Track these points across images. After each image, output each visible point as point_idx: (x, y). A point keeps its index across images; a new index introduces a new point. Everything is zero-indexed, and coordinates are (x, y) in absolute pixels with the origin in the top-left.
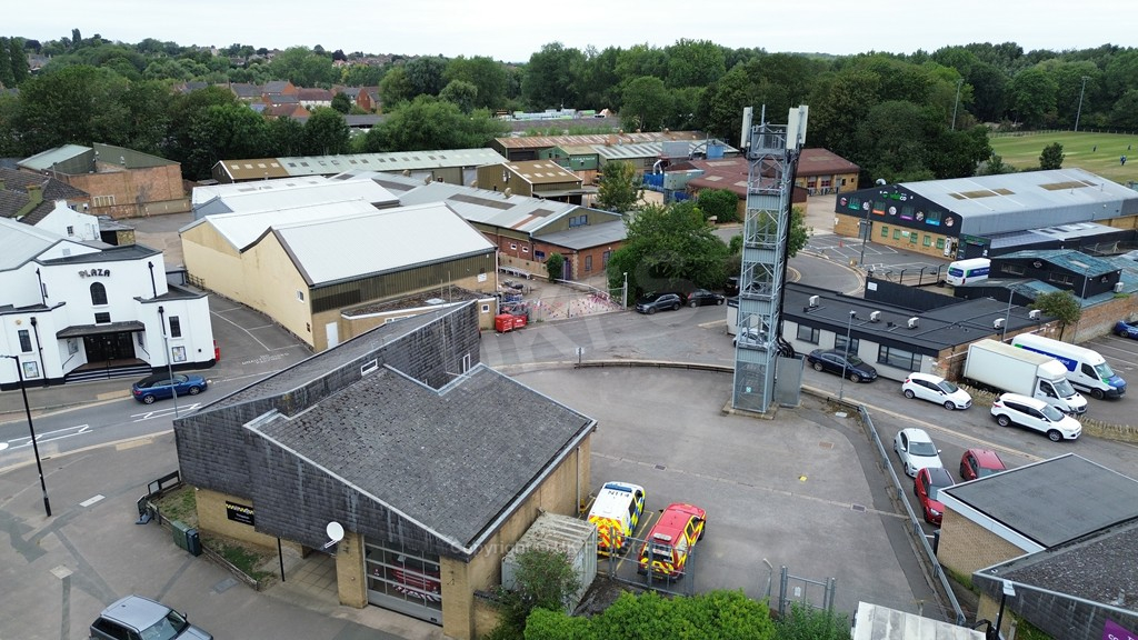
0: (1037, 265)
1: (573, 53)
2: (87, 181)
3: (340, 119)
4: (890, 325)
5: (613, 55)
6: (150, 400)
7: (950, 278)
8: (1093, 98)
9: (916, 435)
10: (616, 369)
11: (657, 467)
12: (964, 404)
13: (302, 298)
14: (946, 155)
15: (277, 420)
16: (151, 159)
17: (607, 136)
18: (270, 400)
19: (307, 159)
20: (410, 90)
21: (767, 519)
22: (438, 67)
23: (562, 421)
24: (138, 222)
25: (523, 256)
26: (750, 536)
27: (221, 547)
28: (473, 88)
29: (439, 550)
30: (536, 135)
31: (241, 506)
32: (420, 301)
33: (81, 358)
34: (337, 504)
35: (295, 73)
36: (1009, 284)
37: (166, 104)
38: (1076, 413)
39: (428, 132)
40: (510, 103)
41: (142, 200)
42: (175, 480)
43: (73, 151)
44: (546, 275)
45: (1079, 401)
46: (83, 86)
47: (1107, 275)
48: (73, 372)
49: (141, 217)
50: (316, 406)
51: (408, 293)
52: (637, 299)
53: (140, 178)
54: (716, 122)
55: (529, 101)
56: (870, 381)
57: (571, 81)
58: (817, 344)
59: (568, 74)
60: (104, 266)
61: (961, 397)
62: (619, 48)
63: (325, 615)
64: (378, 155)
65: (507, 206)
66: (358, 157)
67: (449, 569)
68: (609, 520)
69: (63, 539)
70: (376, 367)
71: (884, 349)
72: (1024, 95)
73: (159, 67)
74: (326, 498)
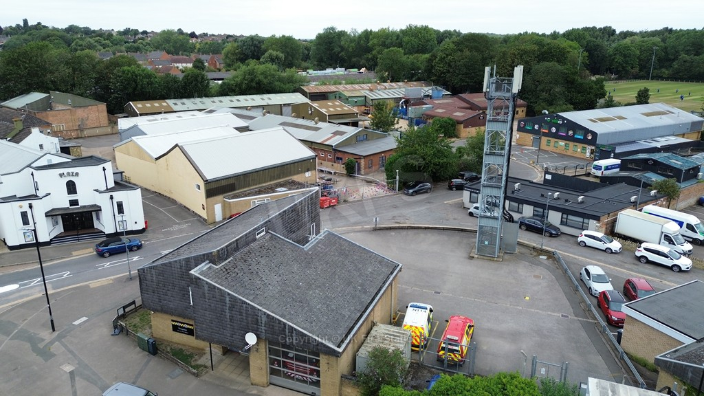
0: (651, 162)
1: (342, 34)
2: (47, 115)
3: (204, 75)
4: (567, 201)
5: (367, 35)
6: (107, 255)
7: (593, 171)
8: (660, 60)
9: (595, 270)
10: (399, 231)
11: (435, 292)
12: (618, 249)
13: (199, 189)
14: (579, 95)
15: (210, 268)
16: (87, 101)
17: (369, 85)
18: (204, 255)
19: (185, 100)
20: (242, 56)
21: (509, 325)
22: (259, 42)
23: (381, 265)
24: (81, 141)
25: (329, 160)
26: (501, 335)
27: (169, 349)
28: (282, 55)
29: (320, 349)
30: (325, 84)
31: (182, 323)
32: (272, 189)
33: (60, 229)
34: (252, 321)
35: (167, 46)
36: (635, 175)
37: (94, 66)
38: (687, 254)
39: (259, 83)
40: (304, 64)
41: (82, 127)
42: (133, 306)
43: (36, 96)
44: (345, 172)
45: (688, 247)
46: (41, 55)
47: (693, 169)
48: (55, 238)
49: (81, 138)
50: (232, 258)
51: (264, 185)
52: (404, 186)
53: (80, 113)
54: (436, 75)
55: (316, 63)
56: (557, 236)
57: (342, 51)
58: (522, 213)
59: (340, 46)
60: (74, 170)
61: (616, 245)
62: (371, 31)
63: (243, 392)
64: (228, 98)
65: (317, 129)
66: (216, 99)
67: (326, 361)
68: (416, 328)
69: (65, 346)
70: (264, 233)
71: (565, 216)
72: (619, 58)
73: (81, 43)
74: (244, 318)
